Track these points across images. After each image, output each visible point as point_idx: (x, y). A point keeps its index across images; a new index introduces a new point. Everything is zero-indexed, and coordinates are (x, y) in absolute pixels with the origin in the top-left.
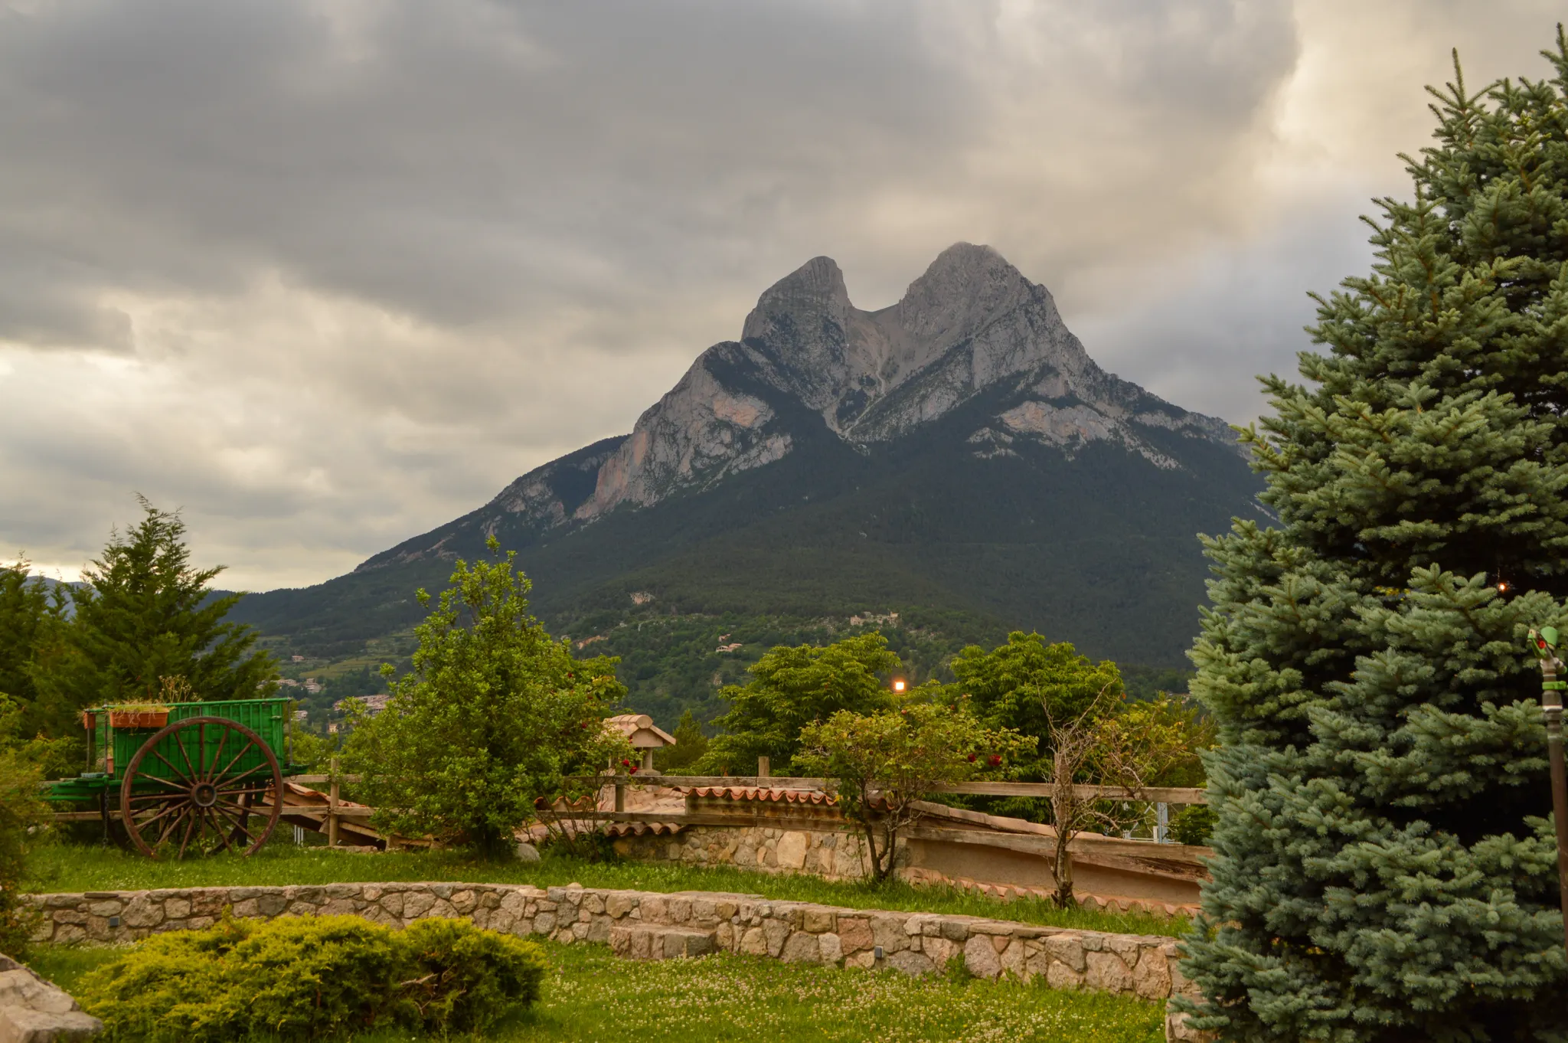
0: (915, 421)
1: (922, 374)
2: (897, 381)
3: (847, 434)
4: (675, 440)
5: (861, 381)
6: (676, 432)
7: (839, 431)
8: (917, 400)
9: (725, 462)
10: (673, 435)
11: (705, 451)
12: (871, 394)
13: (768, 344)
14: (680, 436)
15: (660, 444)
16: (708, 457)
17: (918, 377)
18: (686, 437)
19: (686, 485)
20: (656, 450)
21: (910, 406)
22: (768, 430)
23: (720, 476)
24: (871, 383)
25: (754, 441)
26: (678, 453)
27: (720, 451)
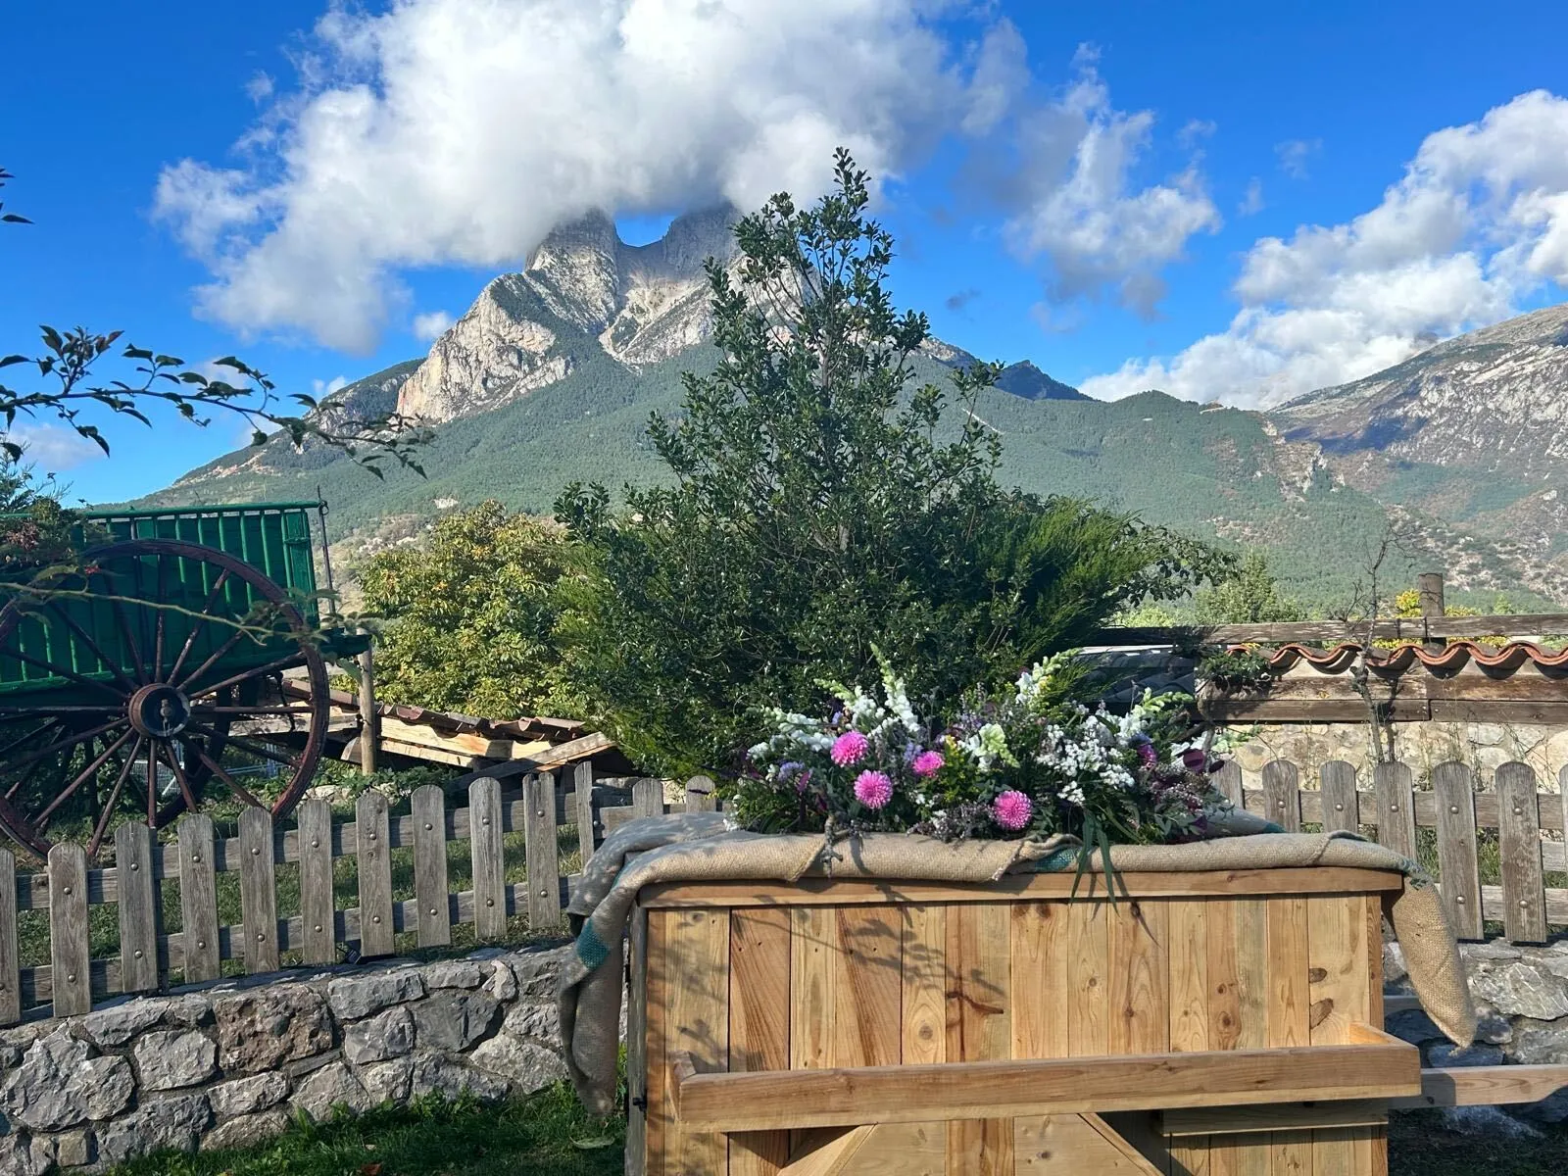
0: (679, 345)
1: (686, 303)
2: (664, 309)
3: (621, 355)
4: (468, 363)
5: (632, 310)
6: (467, 356)
7: (614, 354)
8: (680, 326)
9: (514, 382)
10: (466, 358)
11: (495, 373)
12: (641, 321)
13: (548, 276)
14: (472, 360)
15: (454, 365)
16: (500, 378)
17: (681, 306)
18: (477, 360)
19: (479, 403)
20: (450, 371)
21: (675, 331)
22: (550, 354)
23: (510, 394)
24: (642, 311)
25: (539, 364)
26: (471, 374)
27: (510, 372)
